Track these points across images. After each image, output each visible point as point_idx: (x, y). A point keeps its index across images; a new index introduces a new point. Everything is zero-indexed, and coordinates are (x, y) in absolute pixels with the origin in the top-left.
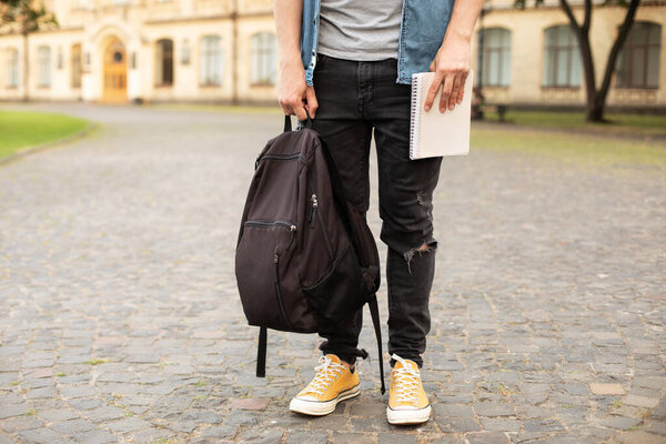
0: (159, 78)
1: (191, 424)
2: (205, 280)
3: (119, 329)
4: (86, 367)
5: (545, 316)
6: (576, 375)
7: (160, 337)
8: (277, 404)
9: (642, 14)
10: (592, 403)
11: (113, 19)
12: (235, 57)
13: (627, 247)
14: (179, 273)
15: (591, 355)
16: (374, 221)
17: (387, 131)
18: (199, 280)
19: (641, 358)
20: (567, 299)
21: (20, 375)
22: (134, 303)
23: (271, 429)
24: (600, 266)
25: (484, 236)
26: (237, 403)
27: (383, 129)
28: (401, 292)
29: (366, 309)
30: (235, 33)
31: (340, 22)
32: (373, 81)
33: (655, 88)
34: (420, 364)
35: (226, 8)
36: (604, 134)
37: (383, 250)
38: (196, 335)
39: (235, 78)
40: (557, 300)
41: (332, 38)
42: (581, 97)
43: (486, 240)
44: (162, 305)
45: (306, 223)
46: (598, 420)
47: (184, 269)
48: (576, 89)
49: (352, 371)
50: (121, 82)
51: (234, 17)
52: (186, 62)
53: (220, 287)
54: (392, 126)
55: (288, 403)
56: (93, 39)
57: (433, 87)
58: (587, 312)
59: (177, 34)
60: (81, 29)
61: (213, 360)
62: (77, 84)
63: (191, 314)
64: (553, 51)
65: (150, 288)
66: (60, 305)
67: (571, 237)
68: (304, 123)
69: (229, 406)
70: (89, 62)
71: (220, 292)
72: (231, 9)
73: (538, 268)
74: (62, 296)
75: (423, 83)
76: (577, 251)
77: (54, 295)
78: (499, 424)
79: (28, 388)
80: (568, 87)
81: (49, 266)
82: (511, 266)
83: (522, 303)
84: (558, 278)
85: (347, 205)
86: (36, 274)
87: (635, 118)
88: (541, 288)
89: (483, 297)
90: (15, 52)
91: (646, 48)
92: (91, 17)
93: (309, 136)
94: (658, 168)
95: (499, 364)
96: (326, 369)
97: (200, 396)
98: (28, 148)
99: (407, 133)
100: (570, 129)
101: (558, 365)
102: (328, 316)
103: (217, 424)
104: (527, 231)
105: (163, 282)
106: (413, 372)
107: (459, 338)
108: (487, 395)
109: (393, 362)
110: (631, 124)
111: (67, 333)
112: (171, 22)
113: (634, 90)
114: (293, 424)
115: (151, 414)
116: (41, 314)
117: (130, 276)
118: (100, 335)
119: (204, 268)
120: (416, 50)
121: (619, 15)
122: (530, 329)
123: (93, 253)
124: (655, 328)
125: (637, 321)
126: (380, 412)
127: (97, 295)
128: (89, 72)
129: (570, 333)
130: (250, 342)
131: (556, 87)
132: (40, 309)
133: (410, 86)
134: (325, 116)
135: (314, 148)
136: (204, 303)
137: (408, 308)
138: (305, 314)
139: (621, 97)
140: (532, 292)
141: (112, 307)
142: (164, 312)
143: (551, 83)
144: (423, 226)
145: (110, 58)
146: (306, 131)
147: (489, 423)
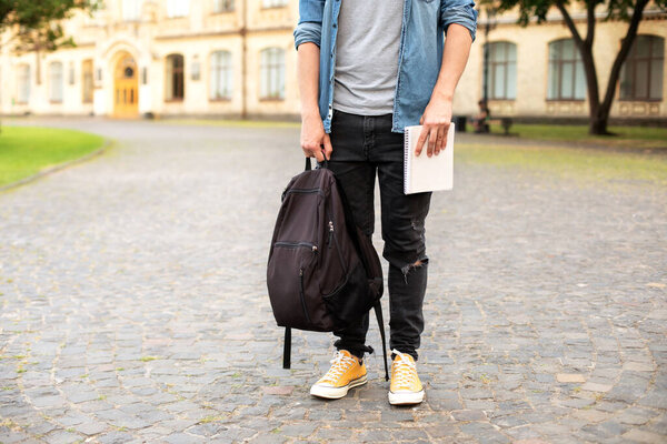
0: (170, 93)
1: (231, 406)
2: (231, 291)
3: (162, 332)
4: (138, 364)
5: (526, 320)
6: (547, 367)
7: (198, 338)
8: (300, 391)
9: (644, 28)
10: (557, 389)
11: (124, 35)
12: (244, 72)
13: (608, 259)
14: (209, 284)
15: (561, 352)
16: (378, 242)
17: (387, 170)
18: (226, 291)
19: (603, 354)
20: (549, 305)
21: (87, 369)
22: (172, 311)
23: (296, 407)
24: (581, 276)
25: (479, 250)
26: (267, 390)
27: (384, 170)
28: (400, 299)
29: (372, 312)
30: (245, 49)
31: (350, 84)
32: (375, 132)
33: (659, 100)
34: (415, 357)
35: (236, 24)
36: (605, 147)
37: (385, 265)
38: (229, 336)
39: (244, 92)
40: (539, 306)
41: (344, 97)
42: (585, 109)
43: (482, 253)
44: (196, 312)
45: (324, 244)
46: (560, 402)
47: (213, 281)
48: (580, 101)
49: (361, 364)
50: (132, 97)
51: (243, 32)
52: (196, 77)
53: (245, 297)
54: (390, 167)
55: (309, 390)
56: (104, 55)
57: (421, 137)
58: (564, 317)
59: (186, 49)
60: (92, 45)
61: (244, 357)
62: (88, 100)
63: (223, 320)
64: (558, 64)
65: (183, 298)
66: (108, 313)
67: (559, 250)
68: (322, 164)
69: (260, 392)
70: (100, 78)
71: (246, 301)
72: (241, 25)
73: (526, 279)
74: (108, 305)
75: (413, 134)
76: (563, 263)
77: (101, 304)
78: (479, 404)
79: (94, 379)
80: (572, 100)
81: (92, 279)
82: (501, 276)
83: (507, 310)
84: (542, 287)
85: (357, 229)
86: (82, 287)
87: (639, 130)
88: (527, 296)
89: (474, 304)
90: (27, 67)
91: (649, 61)
92: (103, 32)
93: (326, 175)
94: (651, 182)
95: (484, 359)
96: (339, 362)
97: (236, 384)
98: (50, 166)
99: (402, 173)
100: (572, 142)
101: (532, 359)
102: (343, 317)
103: (253, 405)
104: (519, 246)
105: (194, 292)
106: (409, 363)
107: (451, 338)
108: (471, 383)
109: (394, 356)
110: (634, 136)
111: (119, 336)
112: (181, 37)
113: (637, 103)
114: (313, 405)
115: (198, 399)
116: (94, 321)
117: (166, 288)
118: (147, 338)
119: (228, 280)
120: (408, 106)
121: (621, 29)
122: (512, 331)
123: (129, 267)
124: (620, 329)
125: (606, 324)
126: (383, 396)
127: (139, 305)
128: (100, 87)
129: (547, 334)
130: (275, 343)
131: (561, 100)
132: (92, 317)
133: (403, 134)
134: (337, 159)
135: (330, 184)
136: (233, 310)
137: (405, 312)
138: (324, 316)
139: (625, 109)
140: (517, 300)
141: (154, 314)
142: (198, 318)
143: (557, 96)
144: (416, 247)
145: (121, 73)
146: (324, 171)
147: (471, 405)
